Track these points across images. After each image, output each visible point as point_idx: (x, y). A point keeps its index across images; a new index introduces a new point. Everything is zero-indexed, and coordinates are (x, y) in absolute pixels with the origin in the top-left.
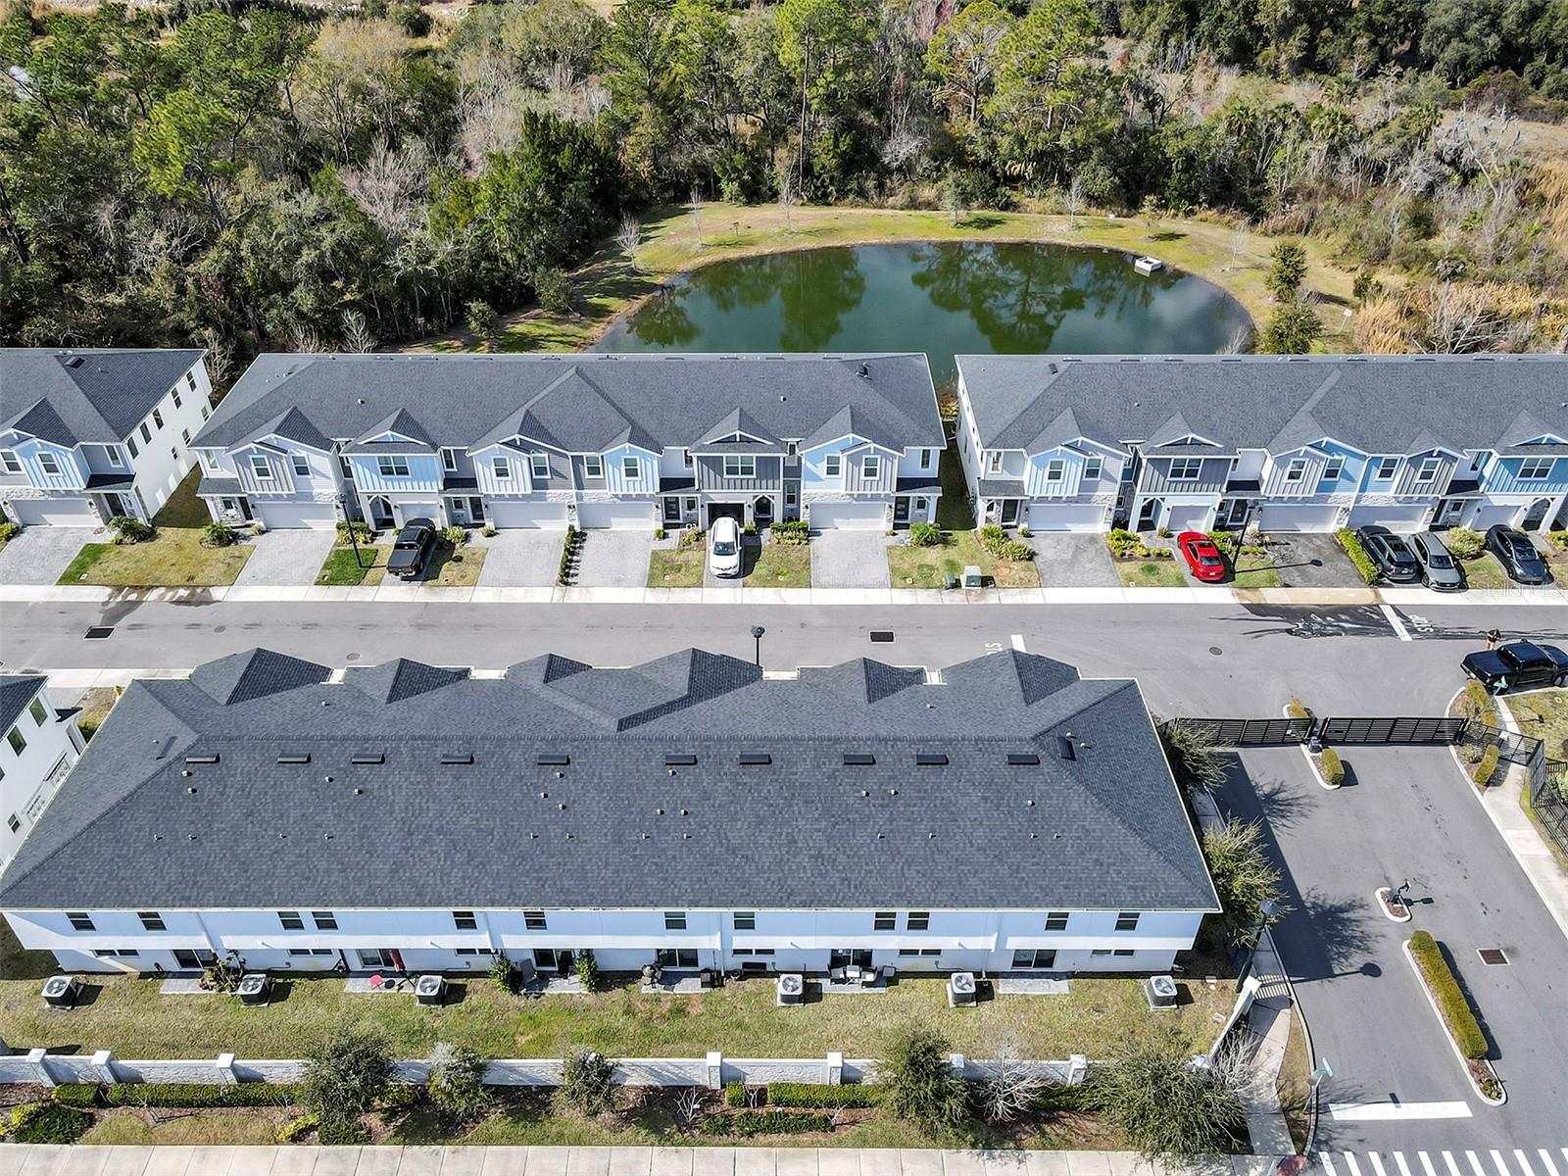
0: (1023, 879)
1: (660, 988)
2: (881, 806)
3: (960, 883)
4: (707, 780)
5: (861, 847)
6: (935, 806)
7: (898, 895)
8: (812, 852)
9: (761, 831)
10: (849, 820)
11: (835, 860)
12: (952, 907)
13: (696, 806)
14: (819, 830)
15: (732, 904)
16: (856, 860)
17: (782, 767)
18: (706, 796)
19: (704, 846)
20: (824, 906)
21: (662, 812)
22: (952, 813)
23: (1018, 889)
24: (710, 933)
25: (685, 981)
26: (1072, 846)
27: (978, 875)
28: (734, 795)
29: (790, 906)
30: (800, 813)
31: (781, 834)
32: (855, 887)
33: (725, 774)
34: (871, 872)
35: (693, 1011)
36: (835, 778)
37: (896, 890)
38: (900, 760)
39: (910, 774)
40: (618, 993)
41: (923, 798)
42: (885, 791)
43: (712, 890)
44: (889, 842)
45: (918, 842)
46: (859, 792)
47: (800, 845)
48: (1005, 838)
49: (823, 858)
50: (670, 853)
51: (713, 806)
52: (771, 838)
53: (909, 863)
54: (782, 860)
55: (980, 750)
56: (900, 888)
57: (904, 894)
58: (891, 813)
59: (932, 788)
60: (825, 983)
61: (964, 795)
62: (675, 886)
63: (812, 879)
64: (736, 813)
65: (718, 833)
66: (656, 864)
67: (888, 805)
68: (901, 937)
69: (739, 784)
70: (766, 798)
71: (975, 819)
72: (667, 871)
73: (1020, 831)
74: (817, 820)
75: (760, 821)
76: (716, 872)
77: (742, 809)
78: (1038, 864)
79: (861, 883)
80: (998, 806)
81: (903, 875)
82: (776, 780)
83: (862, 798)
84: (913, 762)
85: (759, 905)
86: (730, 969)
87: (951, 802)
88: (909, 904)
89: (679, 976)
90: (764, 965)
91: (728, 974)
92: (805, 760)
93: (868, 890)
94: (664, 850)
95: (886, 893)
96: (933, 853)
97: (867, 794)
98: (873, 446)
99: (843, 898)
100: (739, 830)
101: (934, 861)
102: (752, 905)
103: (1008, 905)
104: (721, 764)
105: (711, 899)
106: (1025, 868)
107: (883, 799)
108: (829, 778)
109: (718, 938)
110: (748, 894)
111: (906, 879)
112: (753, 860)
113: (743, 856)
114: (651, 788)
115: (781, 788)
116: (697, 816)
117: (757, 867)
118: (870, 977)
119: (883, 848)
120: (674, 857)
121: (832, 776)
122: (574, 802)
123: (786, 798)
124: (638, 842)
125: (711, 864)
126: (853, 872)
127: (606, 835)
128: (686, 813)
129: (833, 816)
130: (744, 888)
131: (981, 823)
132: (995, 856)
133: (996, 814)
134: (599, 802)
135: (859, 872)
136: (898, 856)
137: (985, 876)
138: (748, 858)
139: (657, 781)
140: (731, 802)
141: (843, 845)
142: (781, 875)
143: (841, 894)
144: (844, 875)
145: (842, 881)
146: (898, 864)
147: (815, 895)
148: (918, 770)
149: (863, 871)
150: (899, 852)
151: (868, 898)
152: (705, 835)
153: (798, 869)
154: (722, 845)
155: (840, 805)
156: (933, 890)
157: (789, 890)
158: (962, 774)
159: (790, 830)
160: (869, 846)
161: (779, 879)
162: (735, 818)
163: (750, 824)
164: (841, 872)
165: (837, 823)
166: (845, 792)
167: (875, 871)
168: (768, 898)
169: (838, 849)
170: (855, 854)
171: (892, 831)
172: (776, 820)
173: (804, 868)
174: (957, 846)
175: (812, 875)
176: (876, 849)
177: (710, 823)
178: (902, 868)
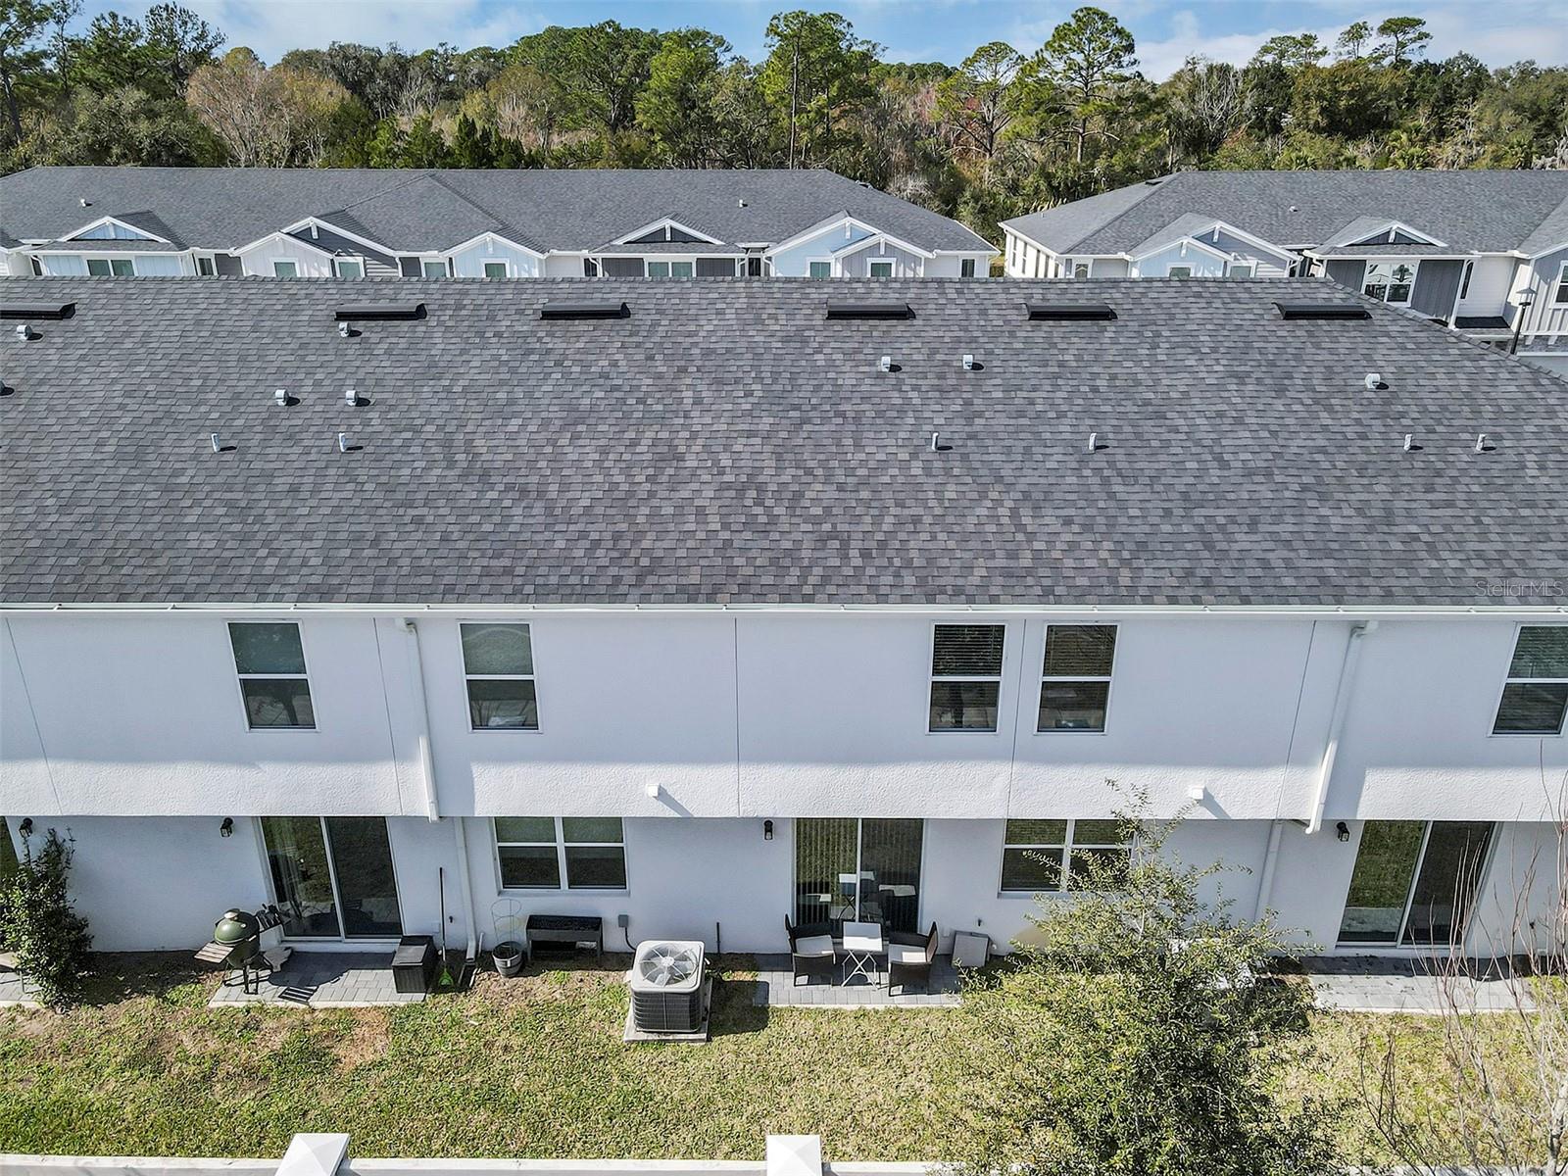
0: (1414, 537)
1: (269, 994)
2: (937, 388)
3: (1209, 546)
4: (442, 345)
5: (883, 466)
6: (1095, 390)
7: (1007, 573)
8: (729, 479)
9: (575, 437)
10: (842, 415)
11: (798, 496)
12: (1196, 600)
13: (397, 390)
14: (751, 434)
15: (451, 593)
16: (865, 494)
17: (655, 324)
18: (432, 370)
19: (397, 465)
20: (760, 597)
21: (291, 401)
22: (1147, 403)
23: (1408, 562)
24: (397, 753)
25: (351, 978)
26: (1542, 468)
27: (1262, 528)
28: (513, 371)
29: (645, 598)
30: (698, 401)
31: (634, 443)
32: (865, 554)
33: (498, 335)
34: (916, 520)
35: (351, 1056)
36: (805, 341)
37: (1001, 562)
38: (984, 312)
39: (1012, 334)
40: (134, 1013)
41: (1057, 376)
42: (946, 363)
43: (392, 562)
44: (965, 457)
45: (1057, 458)
46: (872, 364)
47: (691, 463)
48: (1322, 450)
49: (761, 488)
50: (282, 482)
51: (448, 390)
52: (604, 451)
53: (1034, 501)
55: (1198, 295)
56: (1013, 555)
57: (1030, 571)
58: (968, 403)
59: (1079, 358)
60: (783, 989)
61: (1171, 371)
62: (272, 553)
63: (726, 535)
64: (511, 402)
65: (447, 444)
66: (230, 504)
67: (955, 388)
68: (1017, 767)
69: (532, 351)
70: (605, 376)
71: (1221, 414)
72: (260, 519)
73: (1363, 436)
74: (748, 414)
75: (575, 418)
76: (418, 521)
77: (529, 395)
78: (1450, 504)
79: (882, 545)
80: (1281, 391)
81: (1020, 527)
82: (638, 345)
83: (880, 376)
84: (1020, 317)
85: (542, 595)
86: (491, 945)
87: (1138, 383)
88: (1047, 595)
89: (337, 965)
90: (593, 925)
91: (484, 960)
92: (720, 312)
93: (908, 564)
94: (267, 475)
95: (968, 569)
96: (1106, 482)
97: (894, 368)
98: (883, 237)
99: (825, 580)
100: (511, 437)
101: (1111, 495)
102: (516, 595)
103: (1388, 597)
104: (491, 318)
106: (1410, 515)
107: (941, 376)
108: (785, 340)
109: (420, 772)
110: (508, 571)
111: (1031, 536)
112: (541, 494)
113: (509, 488)
114: (276, 359)
115: (651, 358)
116: (392, 408)
117: (549, 510)
118: (915, 957)
119: (948, 472)
120: (294, 490)
121: (794, 338)
122: (41, 382)
123: (660, 376)
124: (195, 457)
125: (409, 504)
126: (857, 519)
127: (102, 443)
128: (361, 402)
129: (796, 407)
131: (1239, 421)
132: (1305, 488)
133: (1279, 404)
134: (115, 381)
135: (877, 520)
136: (999, 487)
137: (1285, 529)
138: (524, 492)
139: (303, 346)
140: (502, 383)
141: (823, 464)
142: (624, 527)
143: (817, 571)
144: (827, 527)
145: (822, 541)
146: (999, 502)
147: (731, 572)
148: (1035, 328)
149: (889, 519)
150: (999, 479)
151: (909, 580)
152: (406, 444)
153: (679, 514)
154: (451, 464)
155: (818, 388)
156: (1124, 561)
157: (645, 562)
158: (1157, 334)
159: (664, 435)
160: (905, 466)
161: (617, 536)
162: (504, 412)
163: (546, 423)
164: (817, 521)
165: (808, 421)
166: (831, 364)
167: (928, 520)
168: (573, 580)
169: (809, 472)
170: (863, 483)
171: (972, 436)
172: (627, 416)
173: (701, 512)
174: (1180, 467)
175: (725, 526)
176: (928, 471)
177: (430, 421)
178: (1014, 513)
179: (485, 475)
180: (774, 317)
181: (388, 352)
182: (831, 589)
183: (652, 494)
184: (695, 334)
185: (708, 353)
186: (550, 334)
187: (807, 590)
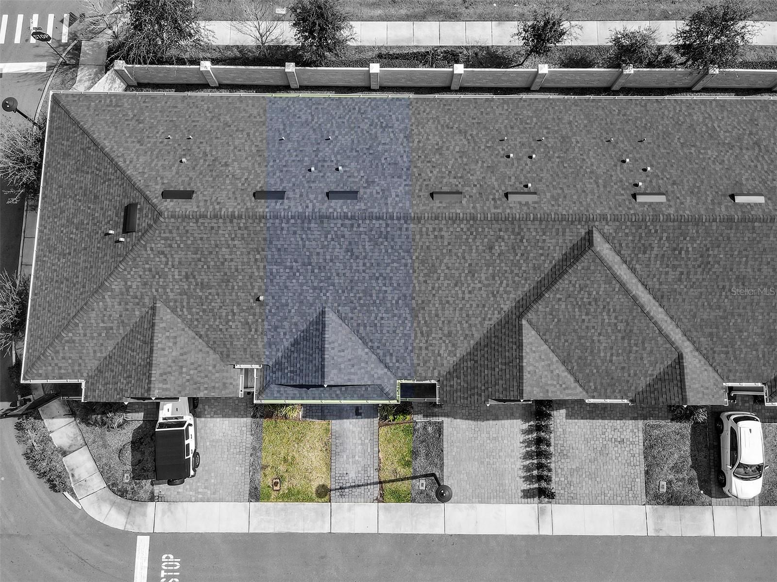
2: (325, 161)
4: (493, 181)
5: (346, 134)
6: (274, 161)
8: (390, 130)
9: (437, 144)
10: (357, 151)
13: (499, 162)
14: (384, 144)
16: (352, 125)
17: (420, 190)
18: (492, 169)
19: (487, 135)
21: (531, 157)
28: (465, 169)
30: (402, 156)
31: (419, 142)
32: (354, 109)
33: (475, 186)
34: (340, 118)
36: (367, 181)
37: (320, 107)
38: (301, 196)
39: (294, 184)
41: (285, 166)
42: (320, 171)
44: (322, 137)
45: (295, 137)
46: (345, 171)
47: (402, 135)
49: (381, 127)
50: (516, 130)
51: (483, 162)
52: (428, 139)
53: (307, 123)
54: (417, 126)
56: (317, 108)
58: (316, 156)
59: (275, 175)
61: (246, 170)
63: (391, 114)
65: (475, 142)
66: (527, 124)
67: (319, 161)
69: (461, 177)
70: (433, 167)
71: (240, 150)
72: (516, 119)
74: (386, 151)
77: (456, 159)
81: (312, 116)
82: (425, 180)
83: (343, 166)
84: (290, 194)
87: (259, 164)
92: (397, 196)
94: (522, 132)
95: (329, 105)
96: (284, 129)
99: (365, 102)
100: (456, 145)
101: (284, 125)
104: (480, 194)
105: (476, 103)
107: (323, 166)
108: (373, 182)
112: (442, 126)
113: (452, 128)
115: (419, 175)
116: (497, 155)
117: (439, 121)
120: (512, 128)
121: (370, 183)
126: (355, 118)
127: (577, 142)
130: (449, 109)
134: (592, 165)
135: (350, 117)
136: (315, 128)
137: (243, 114)
138: (448, 128)
139: (540, 180)
140: (466, 164)
141: (364, 134)
142: (418, 116)
143: (367, 105)
144: (364, 116)
145: (365, 112)
146: (316, 123)
147: (388, 104)
148: (284, 187)
149: (347, 118)
150: (314, 130)
151: (344, 103)
152: (487, 142)
153: (403, 120)
154: (471, 135)
155: (364, 162)
156: (288, 106)
157: (411, 107)
158: (243, 184)
159: (411, 145)
160: (340, 134)
161: (419, 114)
162: (462, 154)
163: (448, 149)
164: (367, 118)
165: (367, 149)
166: (359, 171)
167: (337, 118)
168: (428, 103)
169: (368, 132)
170: (352, 129)
171: (319, 144)
172: (423, 152)
173: (398, 120)
174: (261, 134)
175: (391, 116)
176: (334, 132)
177: (484, 150)
178: (313, 120)
179: (460, 131)
180: (378, 193)
181: (510, 178)
182: (364, 100)
183: (412, 125)
184: (406, 185)
185: (400, 177)
186: (457, 186)
187: (369, 100)
